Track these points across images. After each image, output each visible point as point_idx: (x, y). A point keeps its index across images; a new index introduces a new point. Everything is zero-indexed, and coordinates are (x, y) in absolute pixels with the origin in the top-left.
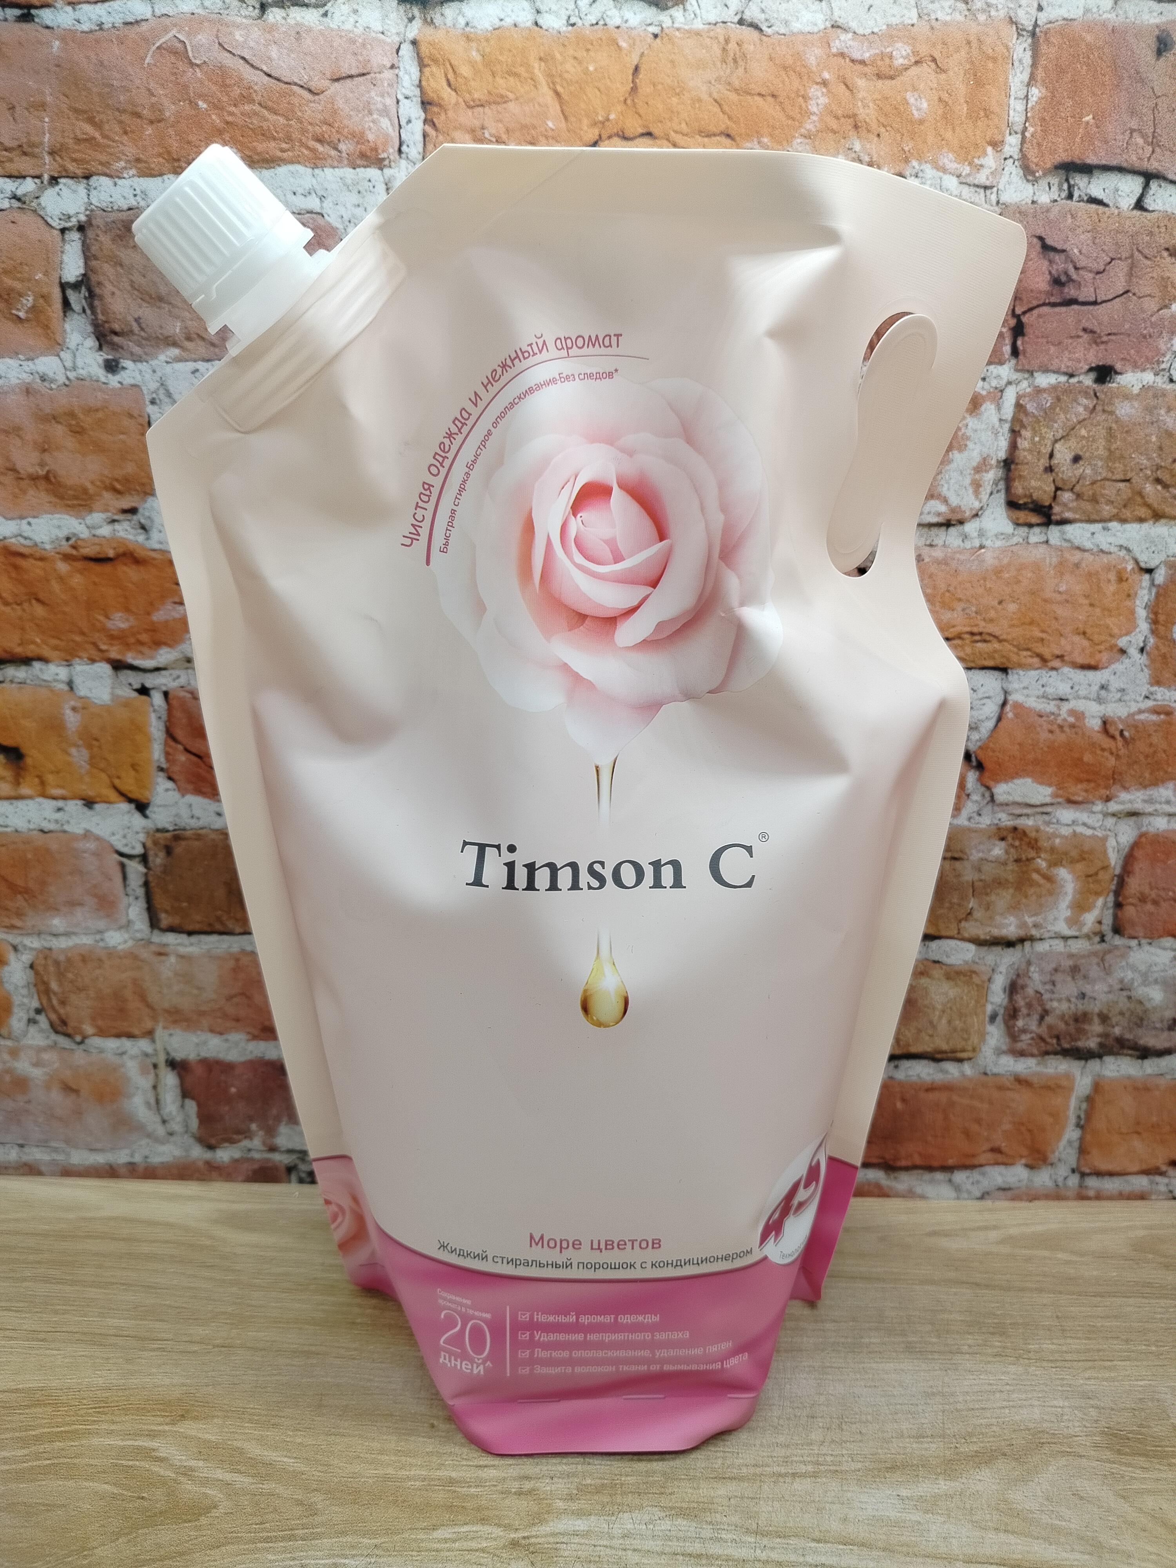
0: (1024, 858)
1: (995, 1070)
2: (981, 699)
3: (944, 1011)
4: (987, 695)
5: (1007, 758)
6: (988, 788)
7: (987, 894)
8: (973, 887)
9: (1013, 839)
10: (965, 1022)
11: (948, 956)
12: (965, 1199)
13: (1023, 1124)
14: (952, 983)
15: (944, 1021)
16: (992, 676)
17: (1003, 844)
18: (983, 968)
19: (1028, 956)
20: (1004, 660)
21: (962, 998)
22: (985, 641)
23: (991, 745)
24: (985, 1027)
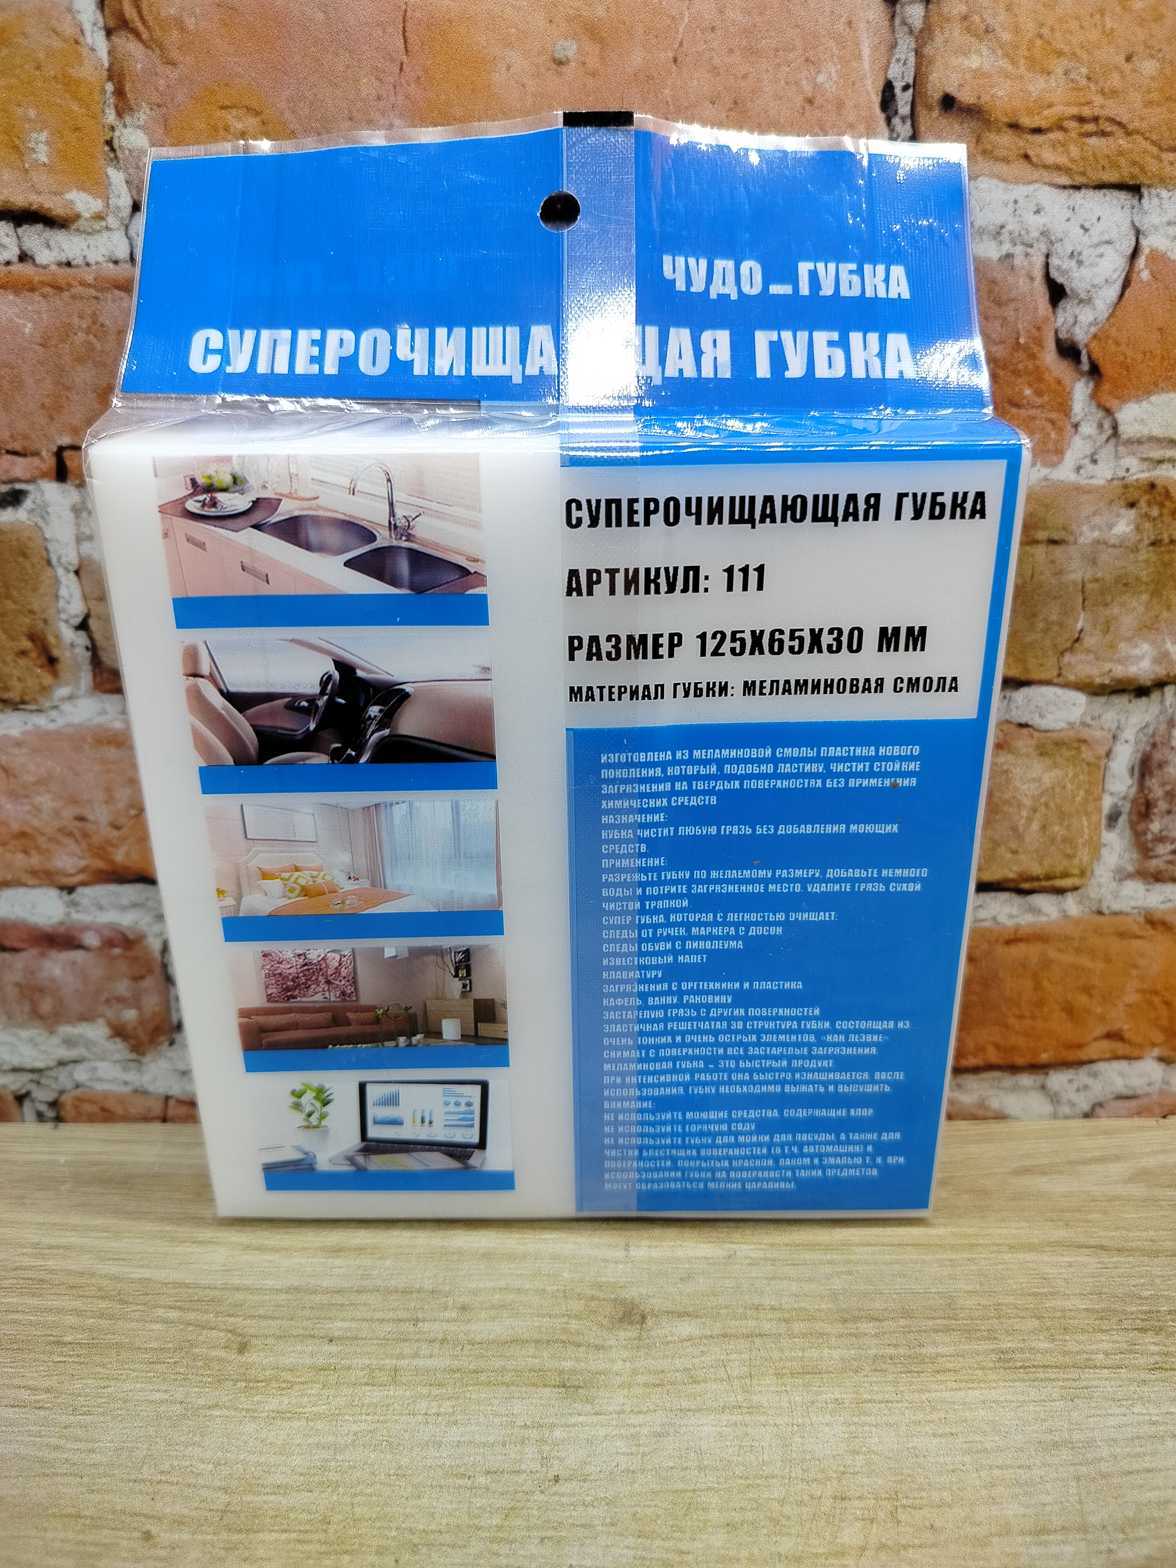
0: (1166, 540)
1: (1116, 907)
2: (1097, 245)
3: (1034, 810)
4: (1106, 237)
5: (1139, 357)
6: (1108, 412)
7: (1106, 605)
8: (1083, 592)
9: (1149, 504)
10: (1068, 828)
11: (1041, 716)
12: (1067, 1117)
13: (1156, 993)
14: (1048, 761)
15: (1035, 826)
16: (1115, 201)
17: (1132, 513)
18: (1098, 734)
19: (1170, 711)
20: (1136, 170)
21: (1064, 787)
22: (1104, 134)
23: (1113, 332)
24: (1100, 836)
